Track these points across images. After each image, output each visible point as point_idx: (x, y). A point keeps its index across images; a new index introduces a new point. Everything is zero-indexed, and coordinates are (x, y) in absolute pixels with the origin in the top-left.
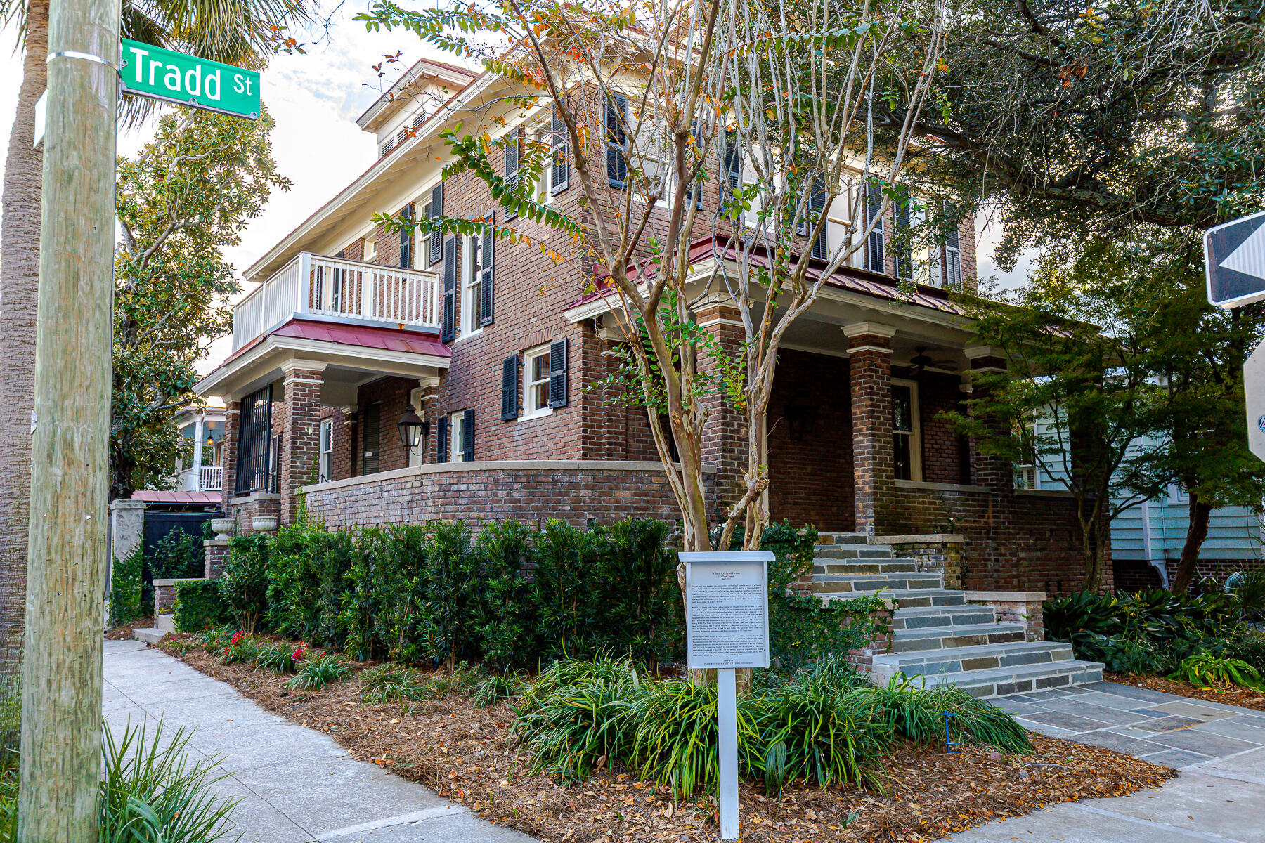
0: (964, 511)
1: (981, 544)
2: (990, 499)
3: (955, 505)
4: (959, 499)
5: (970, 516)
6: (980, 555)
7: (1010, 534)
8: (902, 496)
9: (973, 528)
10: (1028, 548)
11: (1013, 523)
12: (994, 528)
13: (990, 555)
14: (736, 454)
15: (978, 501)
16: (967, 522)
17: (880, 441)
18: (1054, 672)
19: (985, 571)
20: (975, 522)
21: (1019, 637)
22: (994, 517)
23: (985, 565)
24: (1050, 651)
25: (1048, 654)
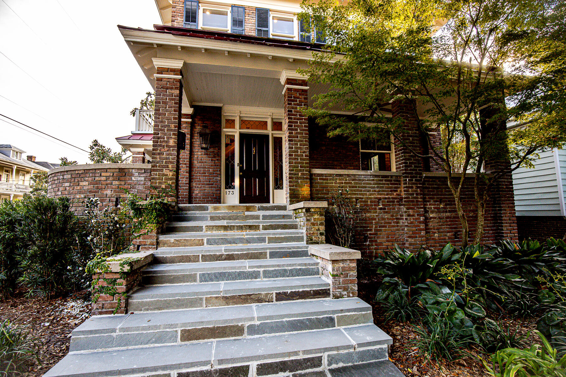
0: (378, 187)
1: (394, 209)
2: (402, 179)
3: (371, 184)
4: (373, 180)
5: (383, 191)
6: (392, 216)
7: (417, 201)
8: (320, 179)
9: (386, 198)
10: (438, 210)
11: (421, 194)
12: (405, 198)
13: (402, 216)
14: (164, 156)
15: (391, 181)
16: (381, 194)
17: (297, 144)
18: (296, 353)
19: (398, 226)
20: (387, 194)
21: (324, 293)
22: (405, 191)
23: (398, 223)
24: (335, 316)
25: (332, 319)
